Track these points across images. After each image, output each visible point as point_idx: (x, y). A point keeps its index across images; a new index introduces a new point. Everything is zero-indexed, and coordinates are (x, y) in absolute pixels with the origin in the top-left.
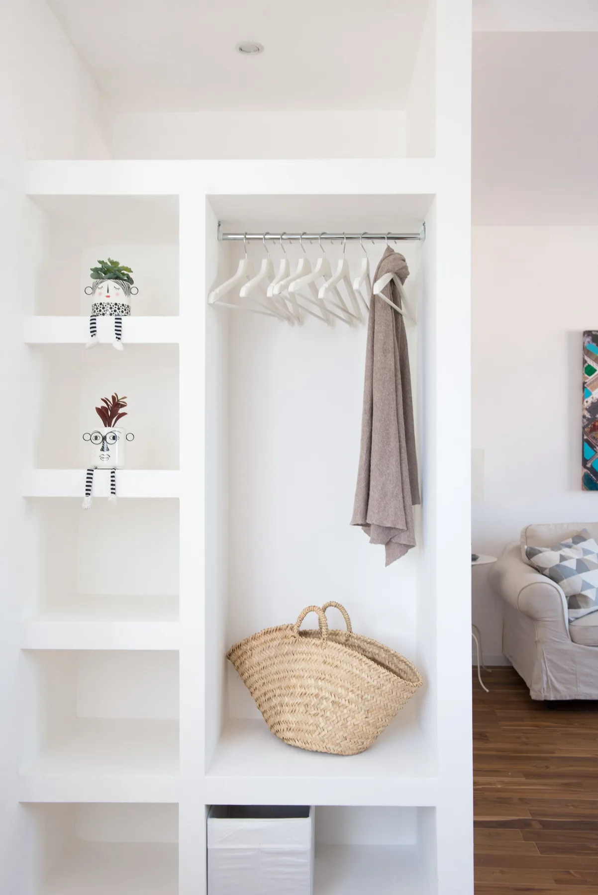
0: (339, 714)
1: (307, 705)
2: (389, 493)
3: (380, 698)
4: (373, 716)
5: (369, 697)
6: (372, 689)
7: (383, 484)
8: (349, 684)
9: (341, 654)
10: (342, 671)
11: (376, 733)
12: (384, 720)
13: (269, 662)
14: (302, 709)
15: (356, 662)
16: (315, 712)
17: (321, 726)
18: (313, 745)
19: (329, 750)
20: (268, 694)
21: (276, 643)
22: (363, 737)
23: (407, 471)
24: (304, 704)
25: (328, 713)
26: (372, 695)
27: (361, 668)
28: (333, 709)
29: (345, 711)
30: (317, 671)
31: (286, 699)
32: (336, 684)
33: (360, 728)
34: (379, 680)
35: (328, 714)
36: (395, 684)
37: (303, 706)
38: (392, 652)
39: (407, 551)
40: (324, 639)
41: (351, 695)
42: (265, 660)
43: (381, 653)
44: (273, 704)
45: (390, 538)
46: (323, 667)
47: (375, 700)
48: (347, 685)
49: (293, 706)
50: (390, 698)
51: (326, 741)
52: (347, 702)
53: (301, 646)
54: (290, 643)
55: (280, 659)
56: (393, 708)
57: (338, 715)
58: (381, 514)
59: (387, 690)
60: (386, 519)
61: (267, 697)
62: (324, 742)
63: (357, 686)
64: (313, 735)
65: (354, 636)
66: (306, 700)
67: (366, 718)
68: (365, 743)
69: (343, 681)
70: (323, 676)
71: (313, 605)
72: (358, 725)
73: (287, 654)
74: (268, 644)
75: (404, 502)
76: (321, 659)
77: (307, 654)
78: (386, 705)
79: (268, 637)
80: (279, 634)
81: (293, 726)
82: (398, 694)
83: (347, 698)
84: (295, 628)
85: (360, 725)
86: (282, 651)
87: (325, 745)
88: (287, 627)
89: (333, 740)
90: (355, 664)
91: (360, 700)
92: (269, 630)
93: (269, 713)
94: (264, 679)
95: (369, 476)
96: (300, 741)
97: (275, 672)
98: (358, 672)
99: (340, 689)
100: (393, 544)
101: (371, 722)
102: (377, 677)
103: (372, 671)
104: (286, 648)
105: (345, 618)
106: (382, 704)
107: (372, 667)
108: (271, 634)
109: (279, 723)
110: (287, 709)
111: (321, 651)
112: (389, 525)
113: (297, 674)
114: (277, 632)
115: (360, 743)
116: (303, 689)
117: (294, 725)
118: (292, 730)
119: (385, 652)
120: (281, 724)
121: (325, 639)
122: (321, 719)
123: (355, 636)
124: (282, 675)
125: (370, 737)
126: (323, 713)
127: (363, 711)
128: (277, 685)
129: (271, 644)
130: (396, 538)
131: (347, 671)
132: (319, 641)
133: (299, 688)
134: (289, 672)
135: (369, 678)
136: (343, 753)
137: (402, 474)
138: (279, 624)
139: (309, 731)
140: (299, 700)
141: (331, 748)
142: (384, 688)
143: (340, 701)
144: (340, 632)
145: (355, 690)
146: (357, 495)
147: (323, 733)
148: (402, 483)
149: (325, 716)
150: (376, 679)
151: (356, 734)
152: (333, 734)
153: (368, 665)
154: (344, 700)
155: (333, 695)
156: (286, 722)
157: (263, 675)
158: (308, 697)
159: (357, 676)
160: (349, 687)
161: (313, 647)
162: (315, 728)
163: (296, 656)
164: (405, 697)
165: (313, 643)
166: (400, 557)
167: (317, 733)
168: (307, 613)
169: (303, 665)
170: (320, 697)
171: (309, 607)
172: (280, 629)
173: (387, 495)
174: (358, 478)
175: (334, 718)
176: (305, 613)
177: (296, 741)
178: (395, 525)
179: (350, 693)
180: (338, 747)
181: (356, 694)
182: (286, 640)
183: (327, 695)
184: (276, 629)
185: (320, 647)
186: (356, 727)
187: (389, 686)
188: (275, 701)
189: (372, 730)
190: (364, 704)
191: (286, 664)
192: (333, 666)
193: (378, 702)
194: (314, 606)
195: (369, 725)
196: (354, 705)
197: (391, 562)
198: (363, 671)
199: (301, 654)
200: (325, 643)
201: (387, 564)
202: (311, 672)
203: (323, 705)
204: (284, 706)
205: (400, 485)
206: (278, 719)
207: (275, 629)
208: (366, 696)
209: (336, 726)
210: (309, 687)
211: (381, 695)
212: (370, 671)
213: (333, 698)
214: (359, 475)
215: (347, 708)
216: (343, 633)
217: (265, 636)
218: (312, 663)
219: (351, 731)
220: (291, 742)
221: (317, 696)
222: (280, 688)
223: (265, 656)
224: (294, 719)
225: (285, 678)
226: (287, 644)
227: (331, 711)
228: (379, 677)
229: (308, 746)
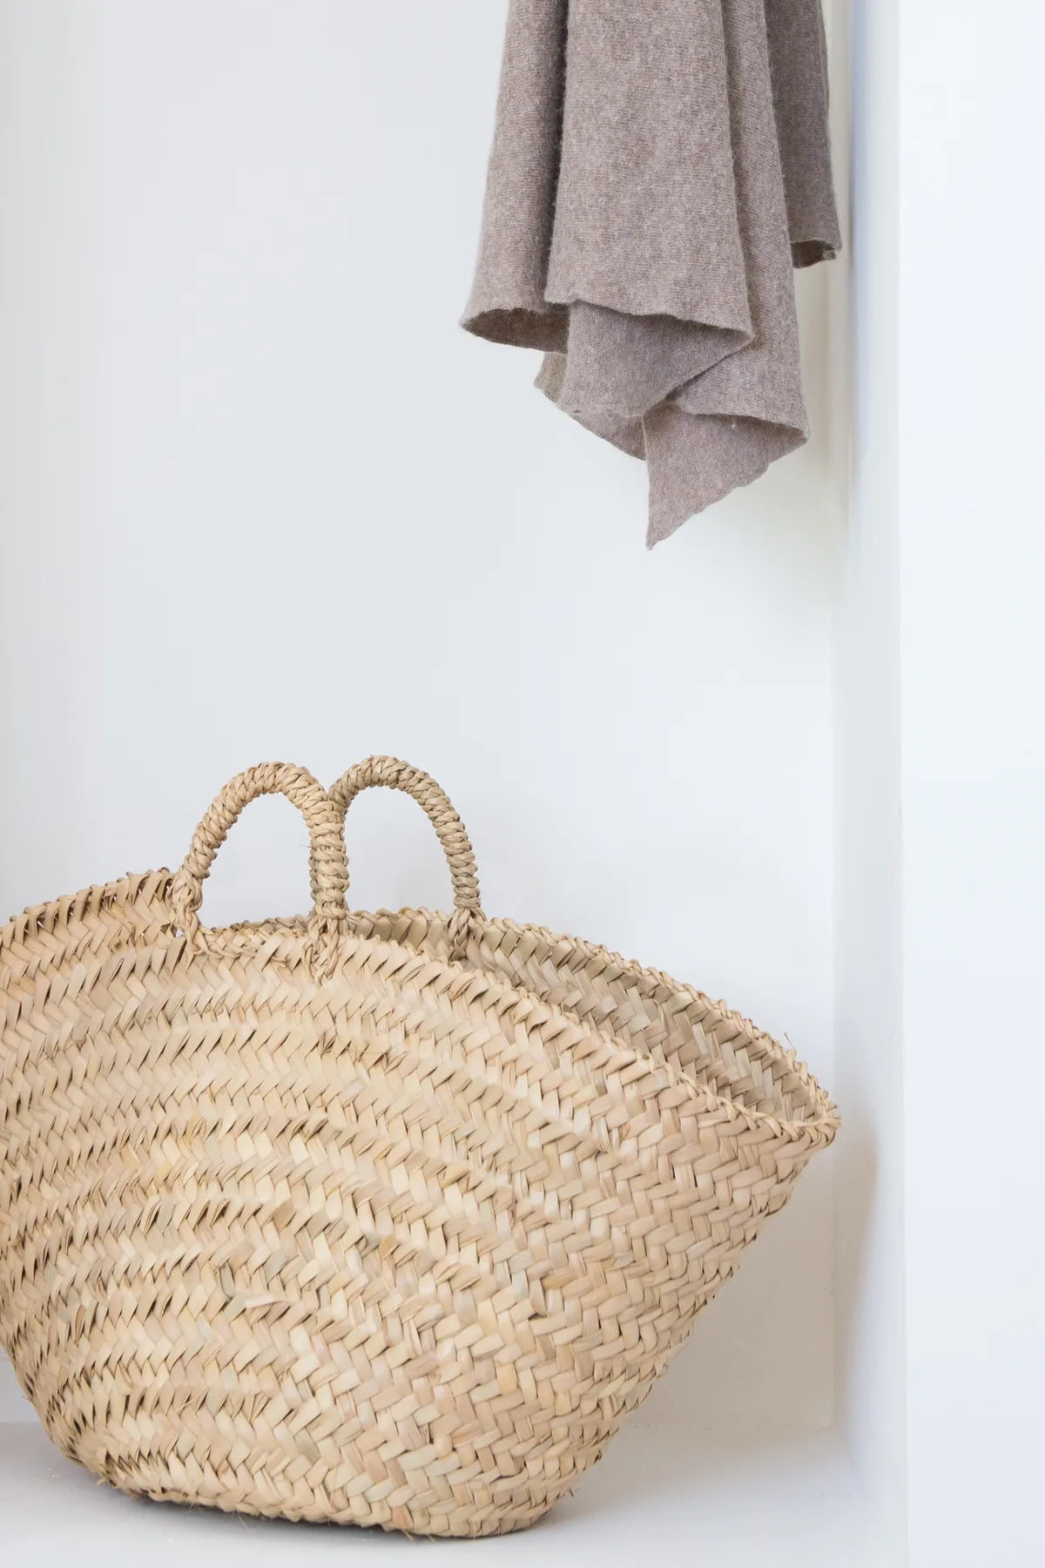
0: (394, 1301)
1: (228, 1269)
2: (661, 143)
3: (611, 1204)
4: (571, 1306)
5: (550, 1207)
6: (567, 1160)
7: (630, 97)
8: (448, 1141)
9: (410, 992)
10: (413, 1081)
11: (588, 1406)
12: (630, 1331)
13: (47, 1073)
14: (205, 1289)
15: (483, 1027)
16: (269, 1299)
17: (300, 1370)
18: (258, 1476)
19: (341, 1502)
20: (36, 1235)
21: (82, 971)
22: (523, 1428)
23: (763, 40)
24: (217, 1261)
25: (340, 1297)
26: (566, 1194)
27: (510, 1053)
28: (362, 1280)
29: (427, 1286)
30: (287, 1093)
31: (127, 1251)
32: (379, 1149)
33: (505, 1373)
34: (601, 1105)
35: (337, 1307)
36: (686, 1123)
37: (207, 1273)
38: (685, 998)
39: (761, 470)
40: (325, 929)
41: (457, 1203)
42: (26, 1065)
43: (625, 1012)
44: (59, 1283)
45: (670, 388)
46: (317, 1072)
47: (580, 1216)
48: (439, 1151)
49: (161, 1280)
50: (660, 1206)
51: (325, 1447)
52: (437, 1235)
53: (209, 972)
54: (156, 965)
55: (100, 1050)
56: (676, 1263)
57: (389, 1306)
58: (618, 250)
59: (646, 1158)
60: (645, 275)
61: (32, 1252)
62: (313, 1457)
63: (488, 1150)
64: (258, 1423)
65: (492, 929)
66: (223, 1241)
67: (535, 1316)
68: (533, 1467)
69: (415, 1130)
70: (316, 1117)
71: (272, 760)
72: (490, 1355)
73: (134, 1022)
74: (42, 984)
75: (741, 196)
76: (309, 1032)
77: (237, 1011)
78: (638, 1244)
79: (48, 946)
80: (101, 927)
81: (156, 1383)
82: (703, 1181)
83: (436, 1220)
84: (177, 884)
85: (504, 1357)
86: (113, 1012)
87: (319, 1470)
88: (141, 885)
89: (365, 1442)
90: (481, 1036)
91: (504, 1217)
92: (51, 912)
93: (39, 1340)
94: (22, 1163)
95: (561, 63)
96: (190, 1461)
97: (74, 1122)
98: (492, 1077)
99: (399, 1174)
100: (685, 426)
101: (560, 1339)
102: (589, 1092)
103: (565, 1060)
104: (135, 995)
105: (442, 836)
106: (617, 1234)
107: (564, 1042)
108: (61, 931)
109: (87, 1376)
110: (128, 1298)
111: (311, 991)
112: (661, 308)
113: (182, 1115)
114: (91, 919)
115: (506, 1465)
116: (214, 1186)
117: (163, 1375)
118: (149, 1403)
119: (650, 1002)
120: (95, 1380)
121: (332, 927)
122: (300, 1337)
123: (494, 931)
124: (110, 1131)
125: (560, 1430)
126: (310, 1302)
127: (520, 1278)
128: (84, 1182)
129: (58, 981)
130: (700, 389)
131: (438, 1077)
132: (303, 940)
133: (192, 1185)
134: (145, 1112)
135: (552, 1097)
136: (419, 1524)
137: (731, 53)
138: (101, 877)
139: (235, 1401)
140: (191, 1247)
141: (350, 1493)
142: (629, 1146)
143: (401, 1233)
144: (421, 920)
145: (479, 1172)
146: (496, 164)
147: (308, 1411)
148: (734, 103)
149: (323, 1317)
150: (589, 1103)
151: (483, 1409)
152: (365, 1412)
153: (547, 1032)
154: (418, 1227)
155: (364, 1209)
156: (121, 1366)
157: (15, 1142)
158: (237, 1227)
159: (490, 1099)
160: (447, 1159)
161: (270, 972)
162: (268, 1384)
163: (180, 1029)
164: (741, 1198)
165: (268, 950)
166: (722, 493)
167: (278, 1409)
168: (244, 802)
169: (214, 1069)
170: (298, 1223)
171: (253, 770)
172: (106, 901)
173: (651, 154)
174: (505, 75)
175: (371, 1326)
176: (231, 804)
177: (173, 1460)
178: (694, 307)
179: (453, 1192)
180: (388, 1484)
181: (483, 1191)
182: (129, 955)
183: (335, 1209)
184: (87, 904)
185: (303, 972)
186: (482, 1369)
187: (655, 1133)
188: (67, 1269)
189: (565, 1384)
190: (523, 1246)
191: (131, 1073)
192: (370, 1058)
193: (599, 1228)
194: (279, 766)
195: (551, 1356)
196: (470, 1251)
197: (680, 520)
198: (521, 1066)
199: (207, 1016)
200: (331, 946)
201: (656, 533)
202: (257, 1100)
203: (313, 1263)
204: (112, 1287)
205: (723, 105)
206: (85, 1353)
207: (81, 899)
208: (536, 1197)
209: (380, 1367)
210: (242, 1175)
211: (610, 1190)
212: (556, 1065)
213: (364, 1224)
214: (509, 58)
215: (439, 1269)
216: (437, 922)
217: (30, 941)
218: (264, 1053)
219: (460, 1387)
220: (147, 1477)
221: (281, 1218)
222: (95, 1196)
223: (25, 1048)
224: (164, 1347)
225: (121, 1142)
226: (141, 969)
227: (350, 1290)
228: (602, 1091)
229: (232, 1490)
